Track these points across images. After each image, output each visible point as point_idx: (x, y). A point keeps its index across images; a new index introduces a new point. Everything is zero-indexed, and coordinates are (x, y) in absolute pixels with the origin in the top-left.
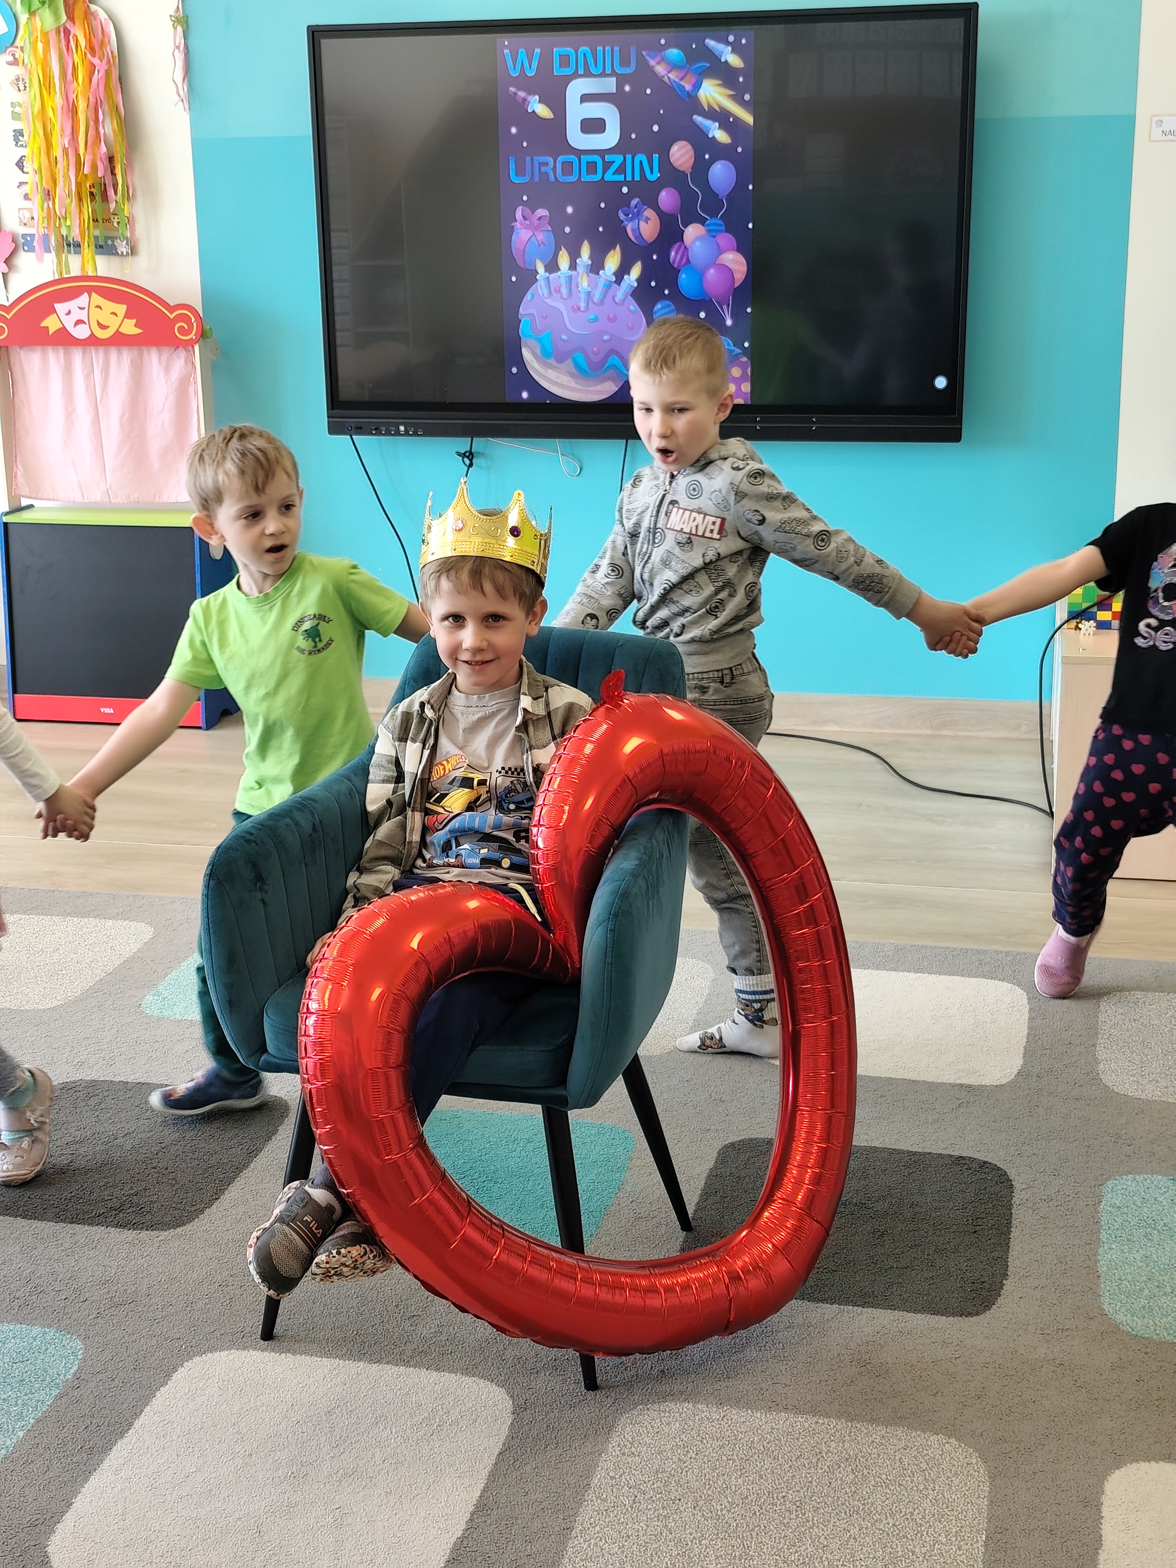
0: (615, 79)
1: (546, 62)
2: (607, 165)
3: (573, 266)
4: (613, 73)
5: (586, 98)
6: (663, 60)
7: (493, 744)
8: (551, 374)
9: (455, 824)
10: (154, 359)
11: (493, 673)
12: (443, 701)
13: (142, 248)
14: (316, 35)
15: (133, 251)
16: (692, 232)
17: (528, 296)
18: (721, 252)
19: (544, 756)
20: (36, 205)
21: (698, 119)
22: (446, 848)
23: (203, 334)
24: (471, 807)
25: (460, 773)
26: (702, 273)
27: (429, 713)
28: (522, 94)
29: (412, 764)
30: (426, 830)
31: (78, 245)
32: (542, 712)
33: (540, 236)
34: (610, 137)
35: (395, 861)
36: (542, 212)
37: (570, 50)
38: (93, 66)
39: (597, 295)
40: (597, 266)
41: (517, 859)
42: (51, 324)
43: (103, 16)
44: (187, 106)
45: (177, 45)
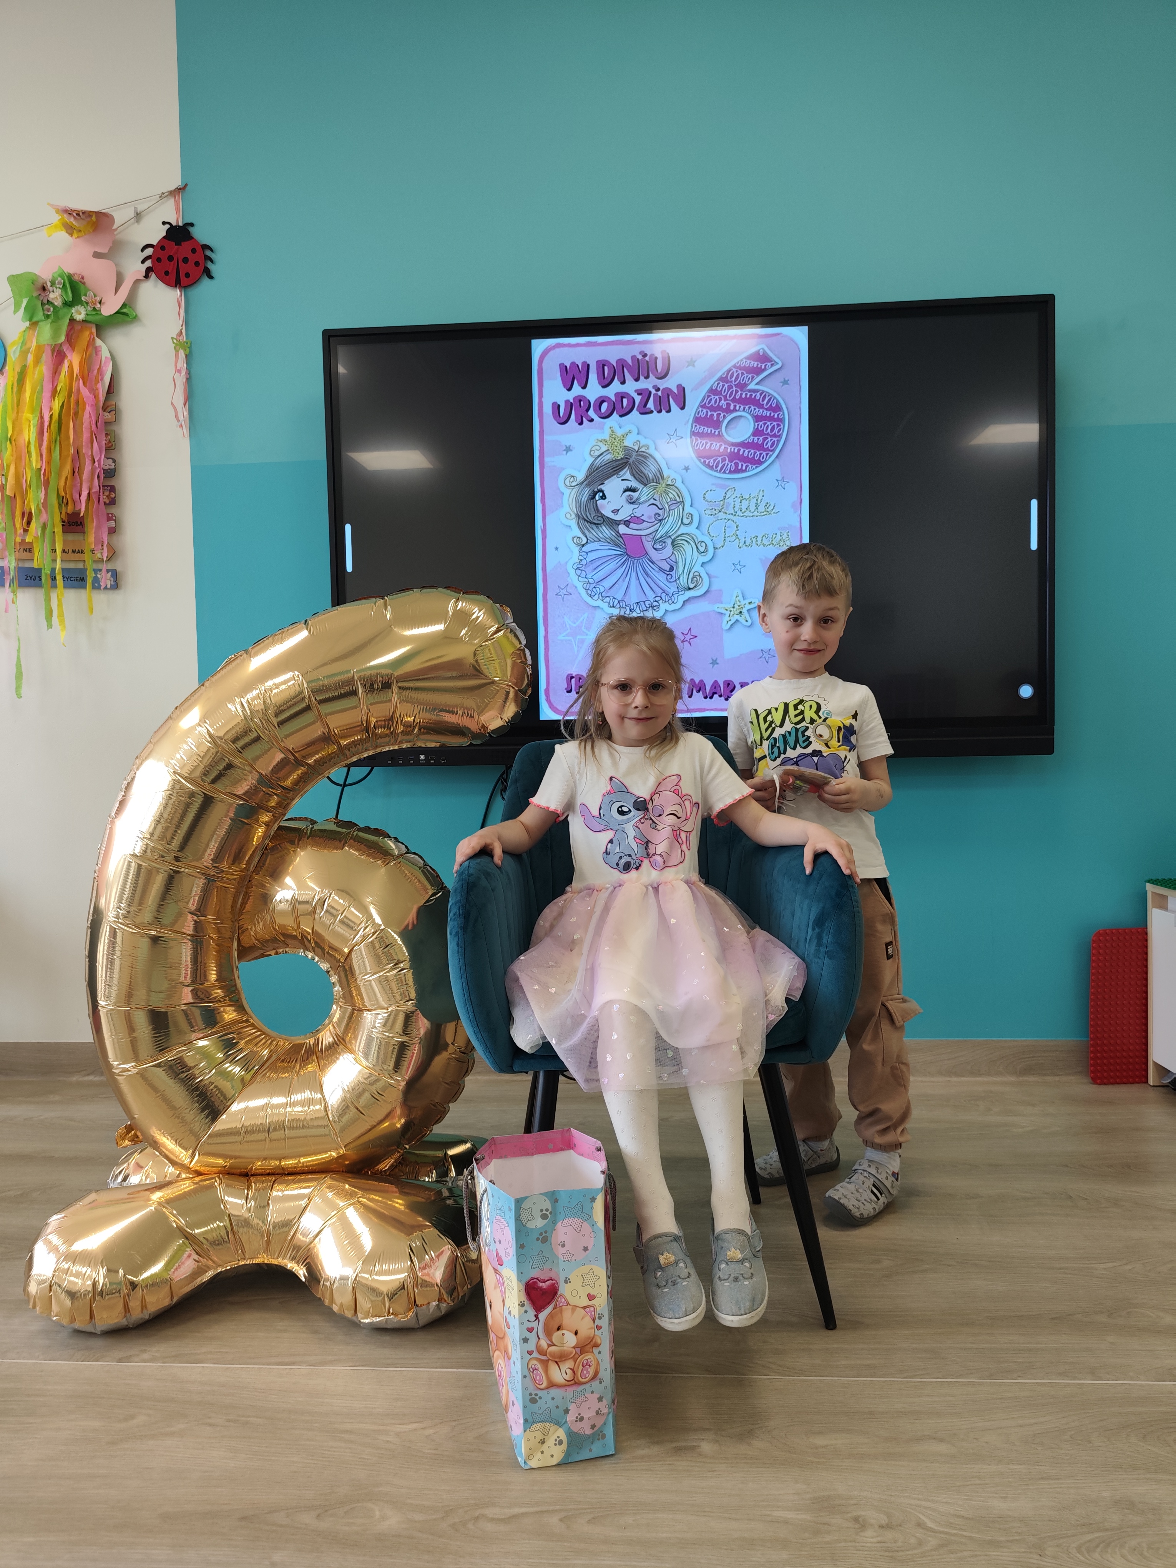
13: (128, 581)
14: (332, 340)
15: (118, 585)
44: (186, 432)
45: (178, 368)
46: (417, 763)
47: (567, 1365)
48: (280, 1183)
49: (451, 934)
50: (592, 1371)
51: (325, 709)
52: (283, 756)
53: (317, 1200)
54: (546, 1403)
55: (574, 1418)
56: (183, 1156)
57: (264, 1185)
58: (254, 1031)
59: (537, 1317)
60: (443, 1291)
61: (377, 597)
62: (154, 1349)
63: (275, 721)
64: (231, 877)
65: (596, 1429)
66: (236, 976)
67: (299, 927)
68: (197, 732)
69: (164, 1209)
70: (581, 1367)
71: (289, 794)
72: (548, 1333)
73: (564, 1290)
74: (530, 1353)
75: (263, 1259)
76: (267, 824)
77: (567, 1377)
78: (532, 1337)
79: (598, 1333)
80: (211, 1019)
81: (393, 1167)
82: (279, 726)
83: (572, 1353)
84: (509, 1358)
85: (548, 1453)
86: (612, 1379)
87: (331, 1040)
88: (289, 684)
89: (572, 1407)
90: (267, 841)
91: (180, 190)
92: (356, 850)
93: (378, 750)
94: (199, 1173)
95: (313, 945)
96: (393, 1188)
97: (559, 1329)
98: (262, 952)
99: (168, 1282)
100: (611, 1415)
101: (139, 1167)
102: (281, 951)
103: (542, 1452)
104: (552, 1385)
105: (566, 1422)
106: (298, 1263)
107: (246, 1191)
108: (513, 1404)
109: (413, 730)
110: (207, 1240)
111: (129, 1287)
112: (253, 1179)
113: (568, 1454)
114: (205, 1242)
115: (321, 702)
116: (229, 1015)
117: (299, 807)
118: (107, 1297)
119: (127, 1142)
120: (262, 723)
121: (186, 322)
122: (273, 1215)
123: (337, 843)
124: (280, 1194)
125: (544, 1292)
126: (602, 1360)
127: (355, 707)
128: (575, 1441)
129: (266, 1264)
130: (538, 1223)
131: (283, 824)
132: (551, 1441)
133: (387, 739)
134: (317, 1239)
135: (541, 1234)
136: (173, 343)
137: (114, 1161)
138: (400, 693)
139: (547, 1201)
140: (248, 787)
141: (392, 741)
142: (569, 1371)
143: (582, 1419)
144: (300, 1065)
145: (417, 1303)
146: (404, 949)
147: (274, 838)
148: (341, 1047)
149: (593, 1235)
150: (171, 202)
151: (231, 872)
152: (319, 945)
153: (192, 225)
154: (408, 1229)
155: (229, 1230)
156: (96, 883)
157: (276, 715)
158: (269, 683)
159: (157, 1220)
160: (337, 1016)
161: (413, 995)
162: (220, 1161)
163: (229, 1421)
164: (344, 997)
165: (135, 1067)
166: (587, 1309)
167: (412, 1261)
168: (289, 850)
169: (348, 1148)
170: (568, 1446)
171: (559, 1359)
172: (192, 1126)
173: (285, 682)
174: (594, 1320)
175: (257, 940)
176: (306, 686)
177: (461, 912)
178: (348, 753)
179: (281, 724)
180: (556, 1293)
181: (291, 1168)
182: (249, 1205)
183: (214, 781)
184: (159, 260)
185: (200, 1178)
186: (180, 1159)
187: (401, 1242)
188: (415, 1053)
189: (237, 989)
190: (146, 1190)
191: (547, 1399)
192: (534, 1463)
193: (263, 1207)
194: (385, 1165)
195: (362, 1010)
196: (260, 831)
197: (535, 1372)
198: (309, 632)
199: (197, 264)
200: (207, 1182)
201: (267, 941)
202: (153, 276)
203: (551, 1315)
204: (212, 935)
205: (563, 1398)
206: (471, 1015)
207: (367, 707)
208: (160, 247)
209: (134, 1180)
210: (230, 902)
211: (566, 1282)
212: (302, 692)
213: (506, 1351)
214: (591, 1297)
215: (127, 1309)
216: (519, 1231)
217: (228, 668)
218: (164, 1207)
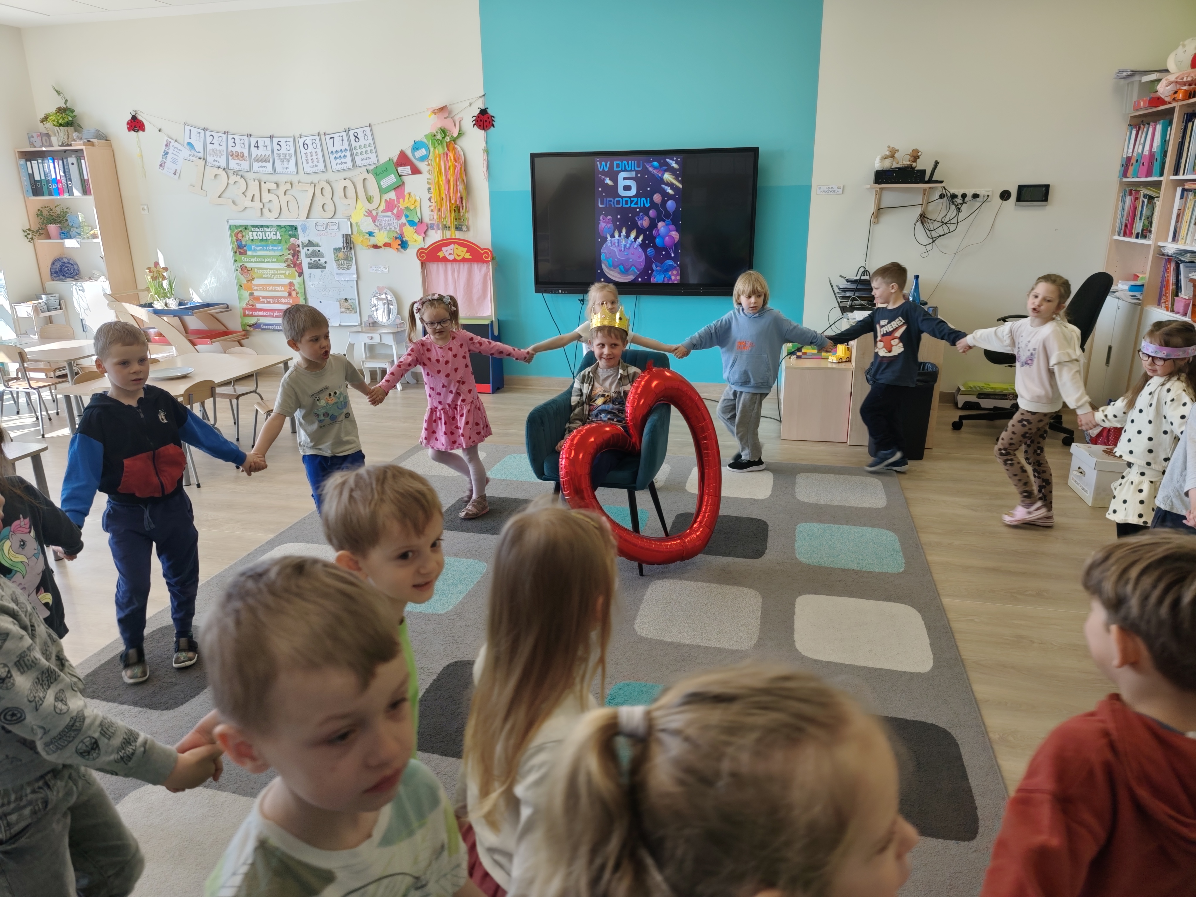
0: (634, 173)
1: (611, 166)
2: (632, 202)
3: (620, 236)
4: (634, 170)
5: (625, 179)
6: (652, 166)
7: (611, 384)
8: (612, 273)
9: (600, 408)
10: (475, 267)
11: (613, 362)
12: (595, 371)
13: (471, 229)
14: (533, 156)
15: (468, 230)
16: (660, 225)
17: (604, 246)
18: (670, 231)
19: (628, 387)
20: (435, 215)
21: (663, 186)
22: (597, 416)
23: (493, 259)
24: (604, 403)
25: (601, 393)
26: (664, 238)
27: (591, 375)
28: (603, 177)
29: (586, 389)
30: (590, 411)
31: (449, 228)
32: (626, 374)
33: (609, 225)
34: (633, 192)
35: (580, 420)
36: (609, 217)
37: (619, 162)
38: (456, 166)
39: (628, 246)
40: (628, 236)
41: (619, 419)
42: (441, 255)
43: (459, 149)
44: (487, 180)
45: (485, 159)
46: (559, 293)
91: (484, 96)
121: (487, 142)
136: (483, 150)
150: (480, 100)
153: (487, 107)
184: (477, 121)
199: (489, 122)
202: (476, 126)
208: (478, 117)
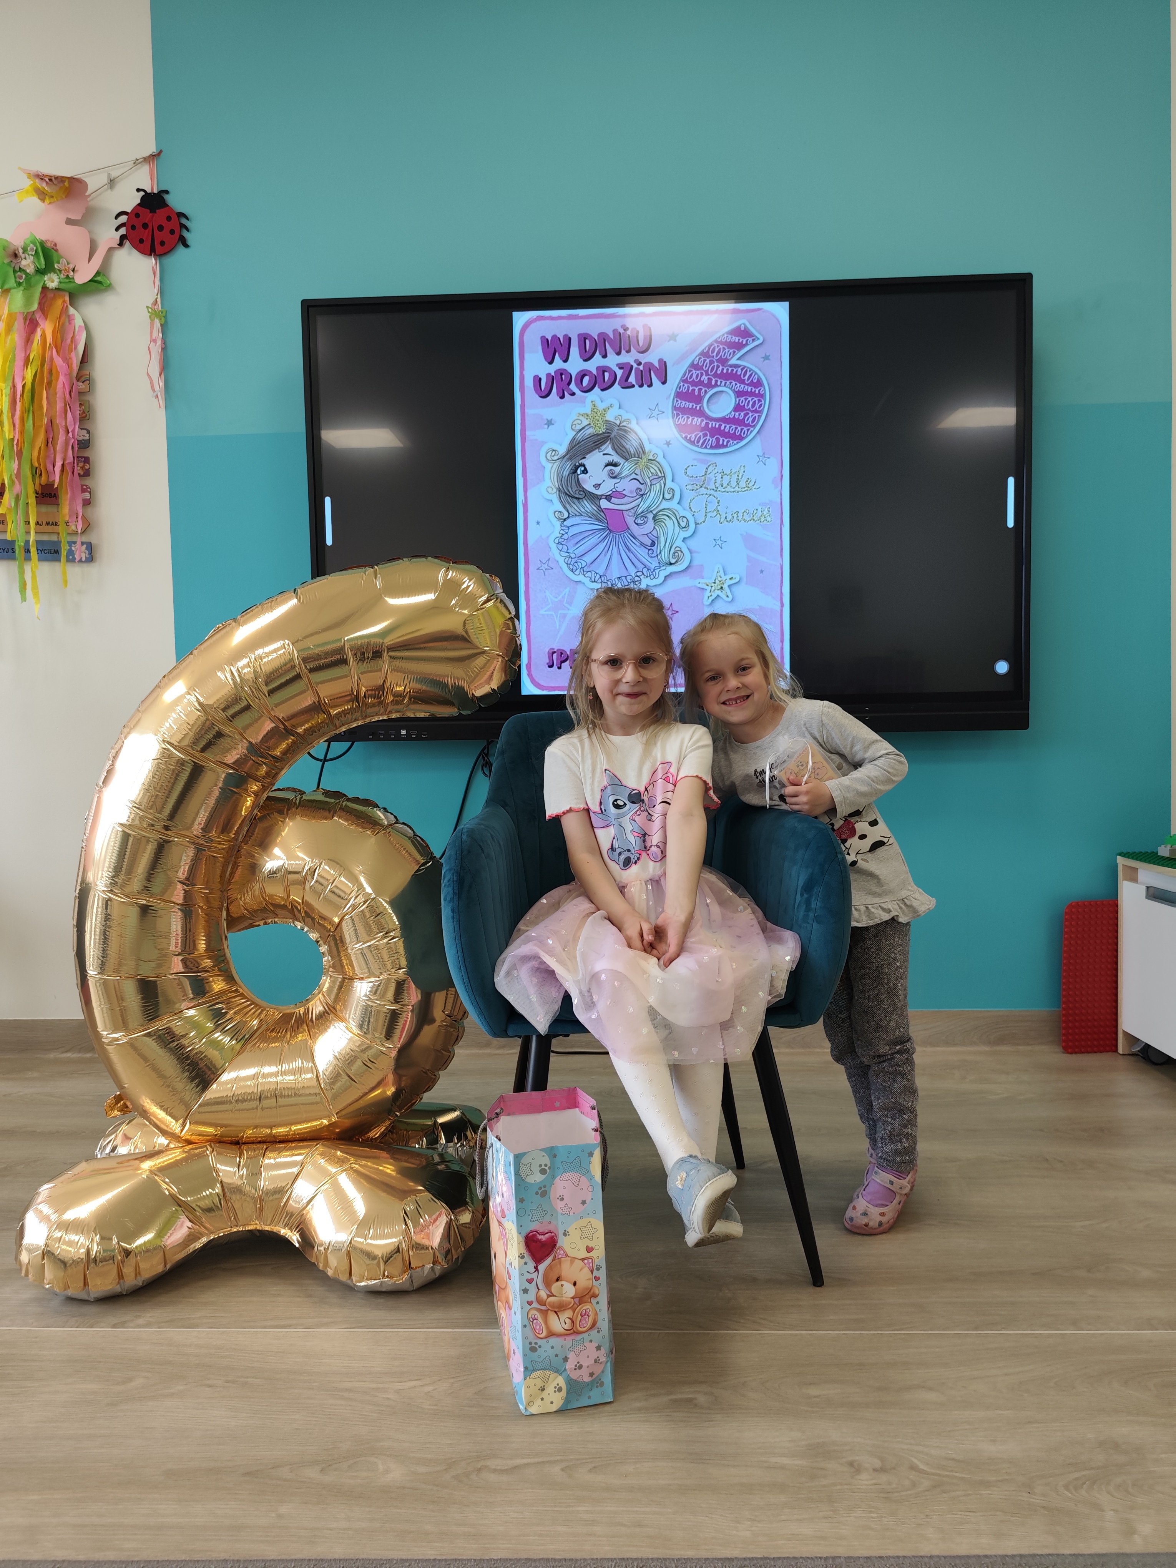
13: (103, 554)
14: (311, 310)
15: (93, 558)
44: (162, 403)
45: (154, 338)
46: (399, 738)
47: (566, 1315)
48: (272, 1151)
49: (445, 900)
50: (590, 1320)
51: (316, 677)
52: (273, 725)
53: (309, 1168)
54: (546, 1351)
55: (573, 1367)
56: (174, 1126)
57: (256, 1152)
58: (244, 1001)
59: (536, 1268)
60: (437, 1253)
61: (366, 566)
62: (149, 1315)
63: (265, 690)
64: (220, 846)
65: (594, 1377)
66: (225, 946)
67: (289, 896)
68: (186, 700)
69: (156, 1178)
70: (579, 1317)
71: (278, 764)
72: (548, 1284)
73: (563, 1242)
74: (530, 1303)
75: (255, 1225)
76: (256, 794)
77: (566, 1327)
78: (532, 1287)
79: (595, 1283)
80: (200, 988)
81: (383, 1135)
82: (269, 695)
83: (571, 1303)
84: (510, 1308)
85: (547, 1400)
86: (609, 1329)
87: (321, 1008)
88: (279, 653)
89: (571, 1356)
90: (255, 811)
91: (154, 157)
92: (345, 820)
93: (367, 721)
94: (189, 1142)
95: (303, 915)
96: (384, 1154)
97: (558, 1280)
98: (251, 922)
99: (163, 1249)
100: (609, 1364)
101: (127, 1138)
102: (270, 921)
103: (542, 1399)
104: (551, 1334)
105: (565, 1370)
106: (290, 1229)
107: (238, 1159)
108: (514, 1353)
109: (403, 700)
110: (199, 1207)
111: (123, 1253)
112: (244, 1147)
113: (567, 1401)
114: (197, 1208)
115: (311, 671)
116: (218, 985)
117: (287, 778)
118: (101, 1264)
119: (116, 1111)
120: (253, 692)
121: (162, 291)
122: (265, 1182)
123: (326, 814)
124: (272, 1161)
125: (543, 1244)
126: (600, 1310)
127: (346, 676)
128: (574, 1388)
129: (259, 1231)
130: (537, 1178)
131: (272, 794)
132: (550, 1389)
133: (376, 709)
134: (310, 1206)
135: (540, 1188)
136: (149, 312)
137: (101, 1134)
138: (390, 662)
139: (546, 1156)
140: (239, 756)
141: (382, 710)
142: (568, 1321)
143: (580, 1367)
144: (291, 1034)
145: (412, 1265)
146: (395, 918)
147: (262, 808)
148: (332, 1015)
149: (590, 1189)
150: (145, 169)
151: (221, 843)
152: (309, 916)
153: (167, 192)
154: (402, 1194)
155: (222, 1197)
156: (84, 852)
157: (267, 684)
158: (260, 652)
159: (149, 1186)
160: (327, 985)
161: (404, 963)
162: (211, 1130)
163: (228, 1382)
164: (334, 967)
165: (125, 1036)
166: (586, 1261)
167: (406, 1224)
168: (278, 821)
169: (339, 1115)
170: (568, 1393)
171: (558, 1309)
172: (183, 1094)
173: (275, 651)
174: (592, 1272)
175: (246, 909)
176: (296, 654)
177: (455, 878)
178: (337, 723)
179: (271, 692)
180: (555, 1245)
181: (282, 1136)
182: (241, 1173)
183: (203, 750)
184: (133, 227)
185: (191, 1146)
186: (170, 1128)
187: (397, 1207)
188: (407, 1020)
189: (226, 958)
190: (136, 1159)
191: (547, 1347)
192: (533, 1410)
193: (255, 1174)
194: (376, 1133)
195: (353, 979)
196: (249, 801)
197: (535, 1321)
198: (299, 600)
199: (172, 232)
200: (199, 1150)
201: (256, 911)
202: (127, 244)
203: (550, 1267)
204: (201, 905)
205: (562, 1347)
206: (466, 980)
207: (358, 676)
208: (135, 214)
209: (122, 1150)
210: (218, 872)
211: (565, 1234)
212: (292, 660)
213: (507, 1302)
214: (589, 1250)
215: (121, 1276)
216: (519, 1185)
217: (214, 638)
218: (156, 1175)
